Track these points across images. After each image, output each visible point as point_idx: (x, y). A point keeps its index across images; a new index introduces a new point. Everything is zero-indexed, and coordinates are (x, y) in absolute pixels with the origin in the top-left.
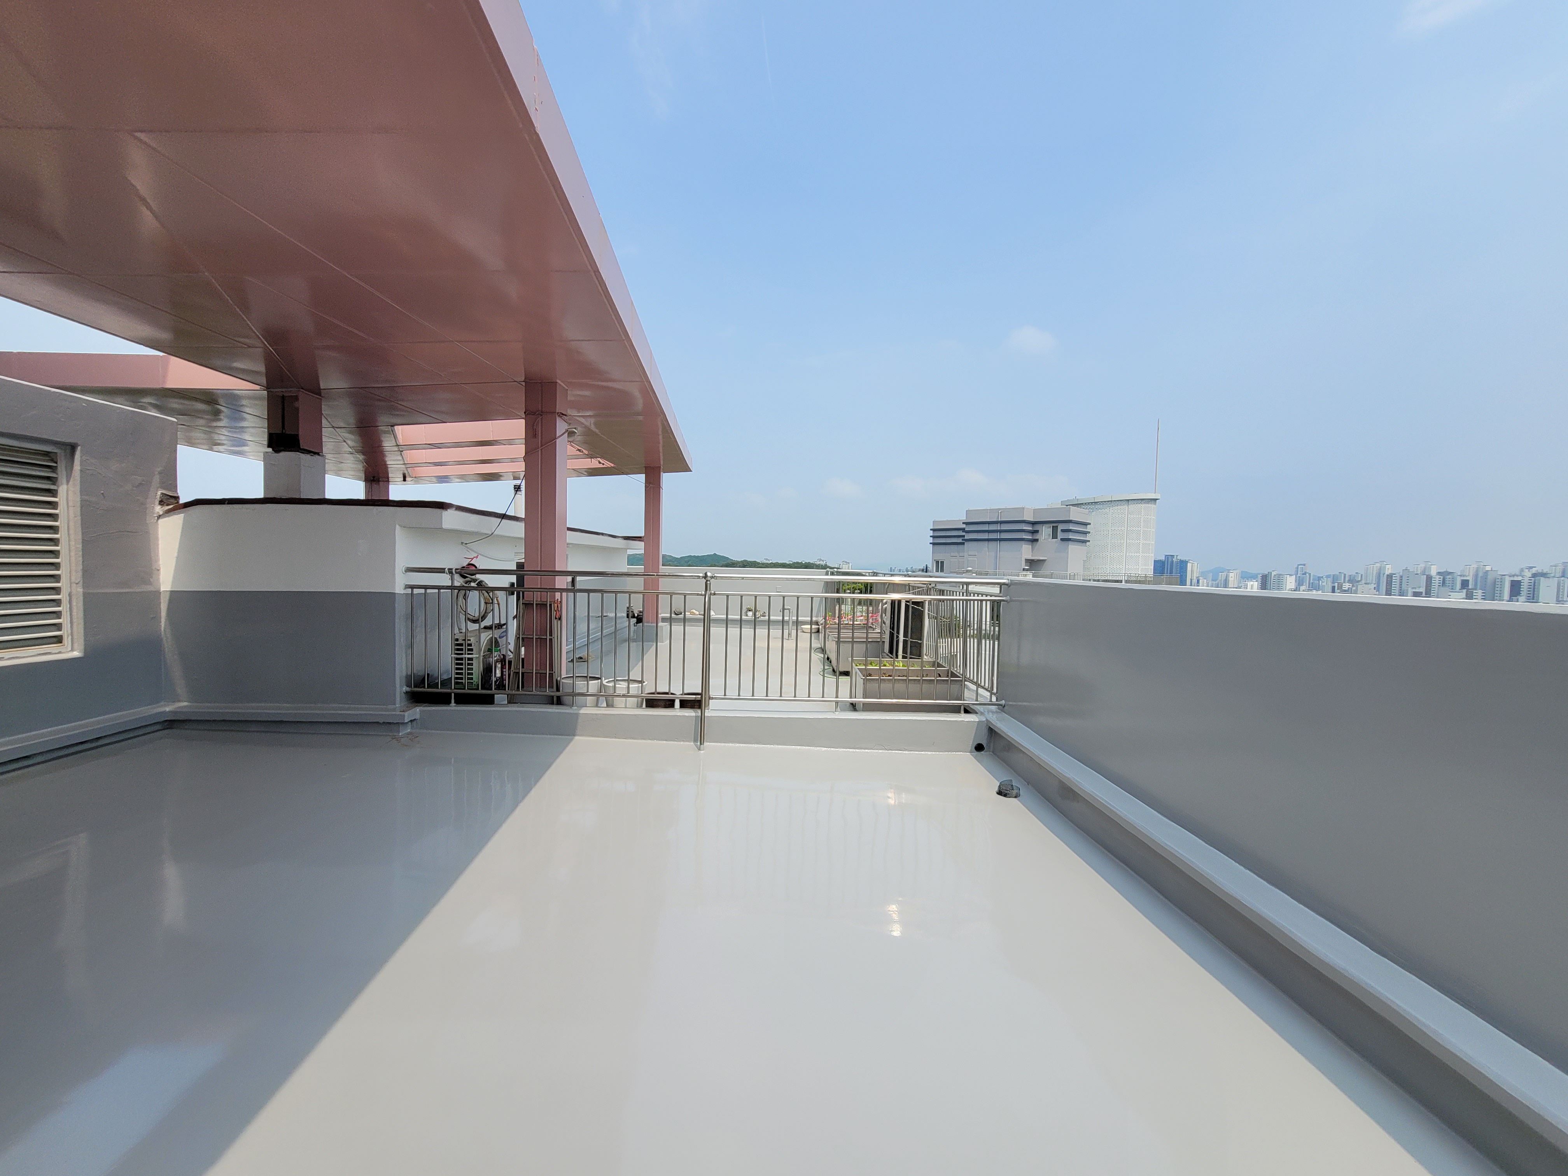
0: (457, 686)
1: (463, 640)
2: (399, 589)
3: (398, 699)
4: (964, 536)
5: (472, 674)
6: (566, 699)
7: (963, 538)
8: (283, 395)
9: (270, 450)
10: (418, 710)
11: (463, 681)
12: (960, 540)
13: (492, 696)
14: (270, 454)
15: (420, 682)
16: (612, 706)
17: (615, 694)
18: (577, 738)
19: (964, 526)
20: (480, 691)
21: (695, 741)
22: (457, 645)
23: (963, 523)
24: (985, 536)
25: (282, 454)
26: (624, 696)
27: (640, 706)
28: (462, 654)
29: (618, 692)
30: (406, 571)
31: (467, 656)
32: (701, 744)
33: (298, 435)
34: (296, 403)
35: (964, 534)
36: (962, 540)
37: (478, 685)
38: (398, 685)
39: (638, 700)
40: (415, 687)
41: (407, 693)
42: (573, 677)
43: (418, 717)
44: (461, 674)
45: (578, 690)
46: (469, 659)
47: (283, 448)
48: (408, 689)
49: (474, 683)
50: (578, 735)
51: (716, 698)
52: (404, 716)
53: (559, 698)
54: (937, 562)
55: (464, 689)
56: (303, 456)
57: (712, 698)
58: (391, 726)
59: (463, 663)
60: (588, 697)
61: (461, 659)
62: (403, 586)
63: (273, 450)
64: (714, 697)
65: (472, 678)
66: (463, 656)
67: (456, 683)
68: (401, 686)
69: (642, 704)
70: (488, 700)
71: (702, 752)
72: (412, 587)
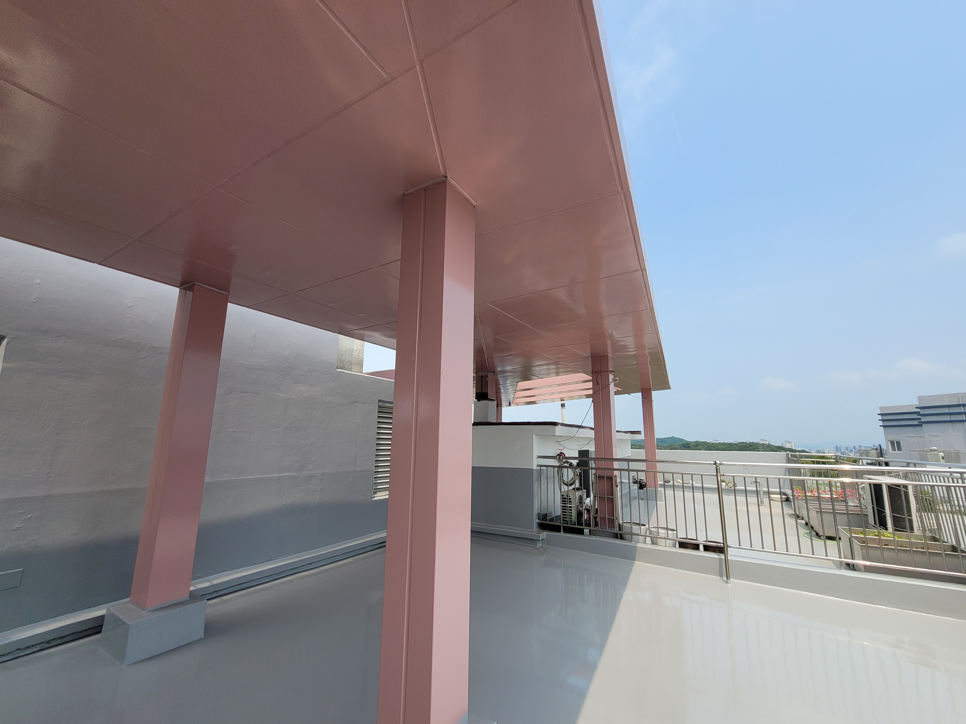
0: (564, 522)
1: (566, 496)
2: (535, 467)
3: (535, 526)
4: (920, 419)
5: (571, 516)
6: (626, 536)
7: (919, 421)
8: (482, 376)
9: (476, 400)
10: (545, 533)
11: (567, 519)
12: (916, 422)
13: (583, 530)
14: (476, 402)
15: (545, 517)
16: (656, 544)
17: (659, 536)
18: (636, 562)
19: (918, 410)
20: (577, 526)
21: (721, 575)
22: (563, 498)
23: (917, 408)
24: (948, 418)
25: (481, 402)
26: (665, 538)
27: (674, 546)
28: (566, 504)
29: (661, 535)
30: (537, 458)
31: (569, 505)
32: (727, 579)
33: (487, 393)
34: (487, 378)
35: (920, 417)
36: (919, 422)
37: (575, 522)
38: (535, 518)
39: (673, 542)
40: (542, 520)
41: (538, 523)
42: (631, 522)
43: (545, 537)
44: (566, 515)
45: (634, 532)
46: (570, 507)
47: (481, 399)
48: (539, 521)
49: (573, 521)
50: (637, 561)
51: (733, 547)
52: (540, 536)
53: (621, 535)
54: (892, 443)
55: (568, 524)
56: (489, 402)
57: (730, 546)
58: (533, 541)
59: (566, 509)
60: (640, 537)
61: (566, 507)
62: (536, 466)
63: (477, 400)
64: (731, 546)
65: (572, 518)
66: (567, 505)
67: (563, 520)
68: (536, 519)
69: (676, 545)
70: (581, 532)
71: (729, 585)
72: (541, 466)
